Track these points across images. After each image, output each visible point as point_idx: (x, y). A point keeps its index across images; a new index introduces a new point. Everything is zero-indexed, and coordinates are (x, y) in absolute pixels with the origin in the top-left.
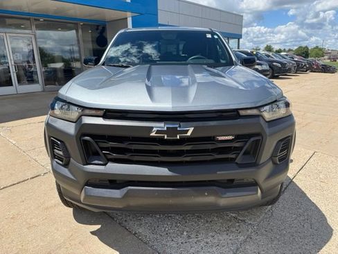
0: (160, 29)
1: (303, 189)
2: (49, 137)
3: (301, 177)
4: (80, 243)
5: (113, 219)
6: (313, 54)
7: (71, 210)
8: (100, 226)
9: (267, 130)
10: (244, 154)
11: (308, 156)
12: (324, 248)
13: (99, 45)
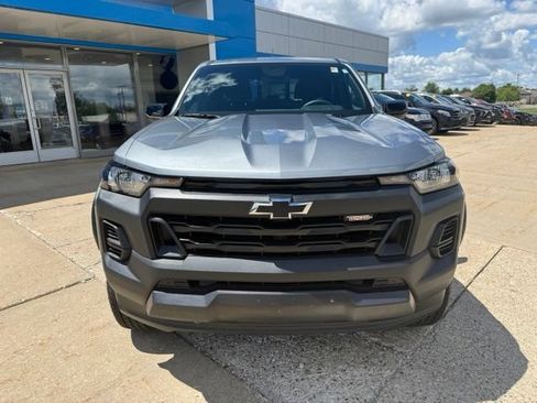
0: (260, 60)
1: (483, 302)
2: (101, 220)
3: (479, 284)
4: (143, 380)
5: (192, 345)
6: (503, 95)
7: (128, 332)
8: (172, 356)
9: (422, 207)
10: (388, 242)
11: (492, 253)
12: (514, 388)
13: (165, 86)
